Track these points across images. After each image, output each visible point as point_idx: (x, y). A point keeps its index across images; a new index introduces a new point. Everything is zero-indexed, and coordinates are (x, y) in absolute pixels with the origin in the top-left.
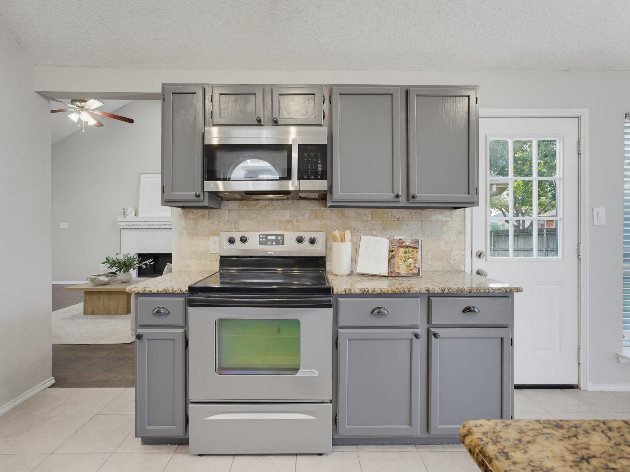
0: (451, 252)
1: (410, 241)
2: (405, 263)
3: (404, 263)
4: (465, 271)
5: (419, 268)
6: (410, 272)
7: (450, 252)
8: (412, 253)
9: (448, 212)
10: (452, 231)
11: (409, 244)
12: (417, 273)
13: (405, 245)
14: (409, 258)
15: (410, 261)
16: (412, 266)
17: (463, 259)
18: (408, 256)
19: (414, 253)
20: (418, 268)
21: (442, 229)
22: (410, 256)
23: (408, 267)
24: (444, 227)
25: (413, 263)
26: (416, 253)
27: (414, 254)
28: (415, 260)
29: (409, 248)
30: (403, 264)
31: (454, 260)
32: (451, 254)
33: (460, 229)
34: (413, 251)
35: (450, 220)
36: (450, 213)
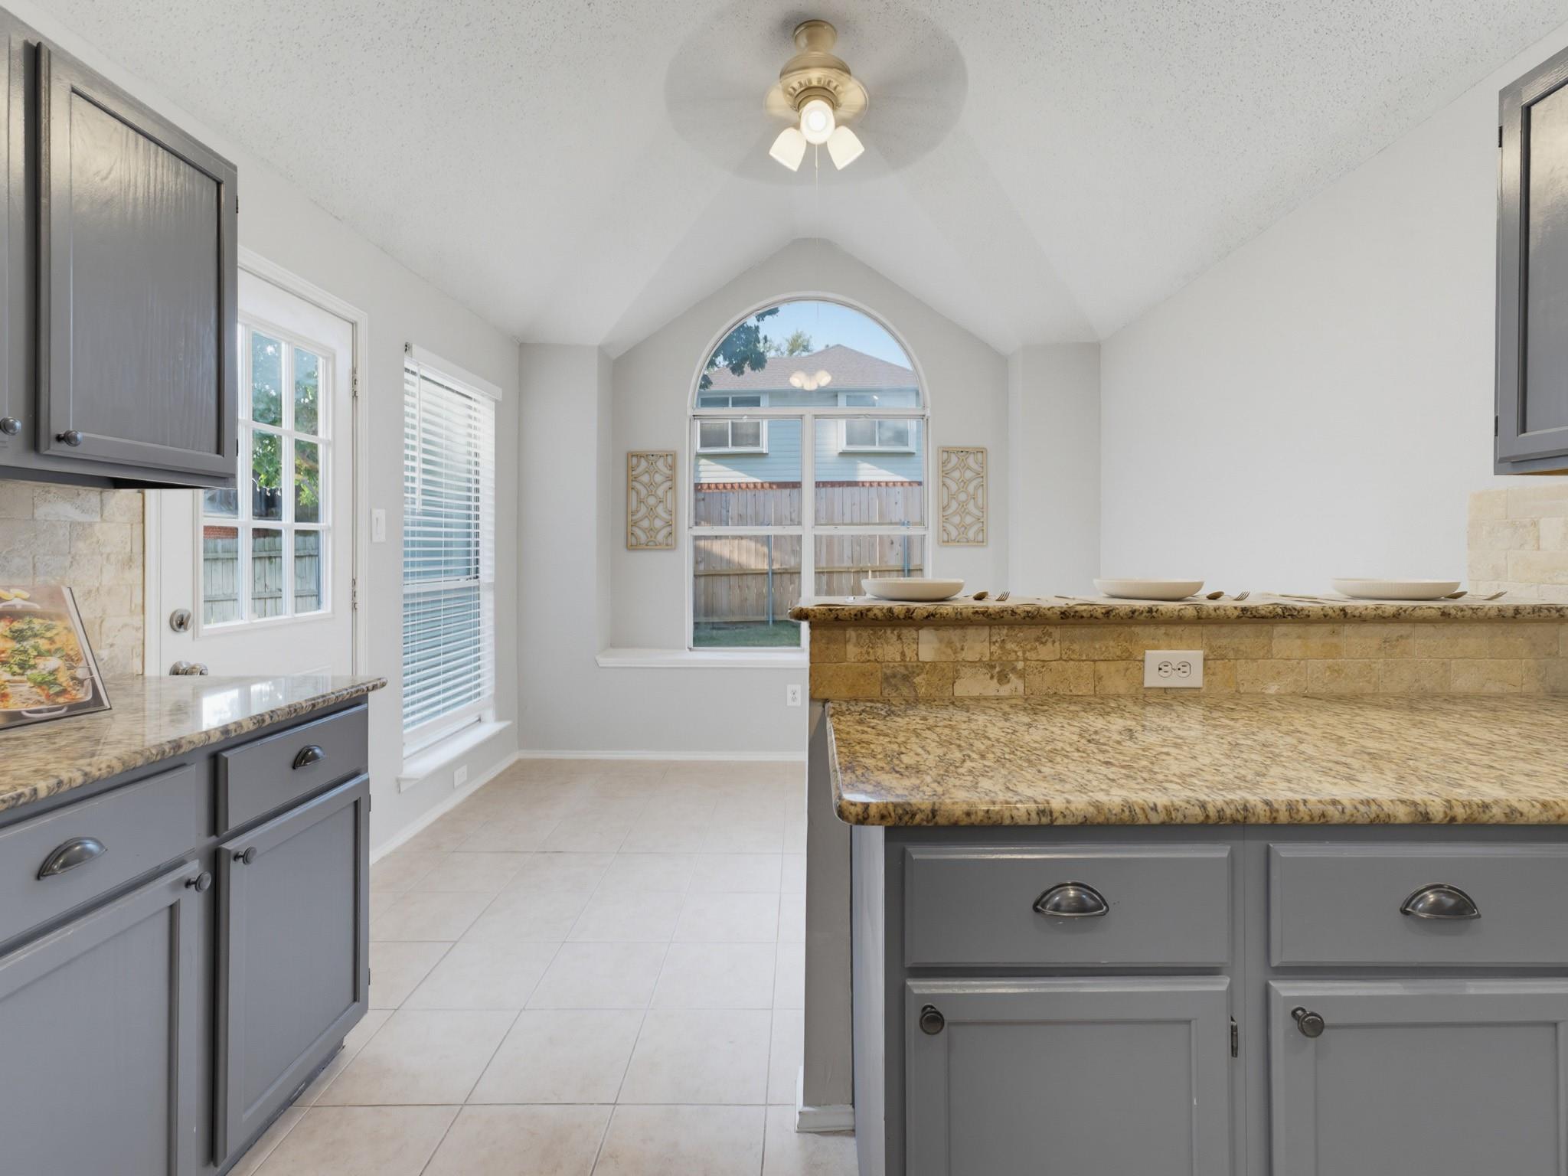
0: (102, 622)
1: (27, 595)
2: (29, 672)
3: (23, 674)
4: (143, 674)
5: (93, 680)
6: (61, 700)
7: (98, 621)
8: (49, 634)
9: (91, 496)
10: (105, 556)
11: (23, 606)
12: (89, 697)
13: (7, 609)
14: (40, 655)
15: (47, 663)
16: (63, 678)
17: (139, 639)
18: (36, 648)
19: (57, 634)
20: (88, 683)
21: (73, 551)
22: (44, 645)
23: (45, 687)
24: (81, 545)
25: (63, 668)
26: (65, 632)
27: (57, 639)
28: (68, 658)
29: (27, 619)
30: (17, 678)
31: (112, 645)
32: (100, 626)
33: (128, 549)
34: (48, 629)
35: (98, 519)
36: (99, 497)
